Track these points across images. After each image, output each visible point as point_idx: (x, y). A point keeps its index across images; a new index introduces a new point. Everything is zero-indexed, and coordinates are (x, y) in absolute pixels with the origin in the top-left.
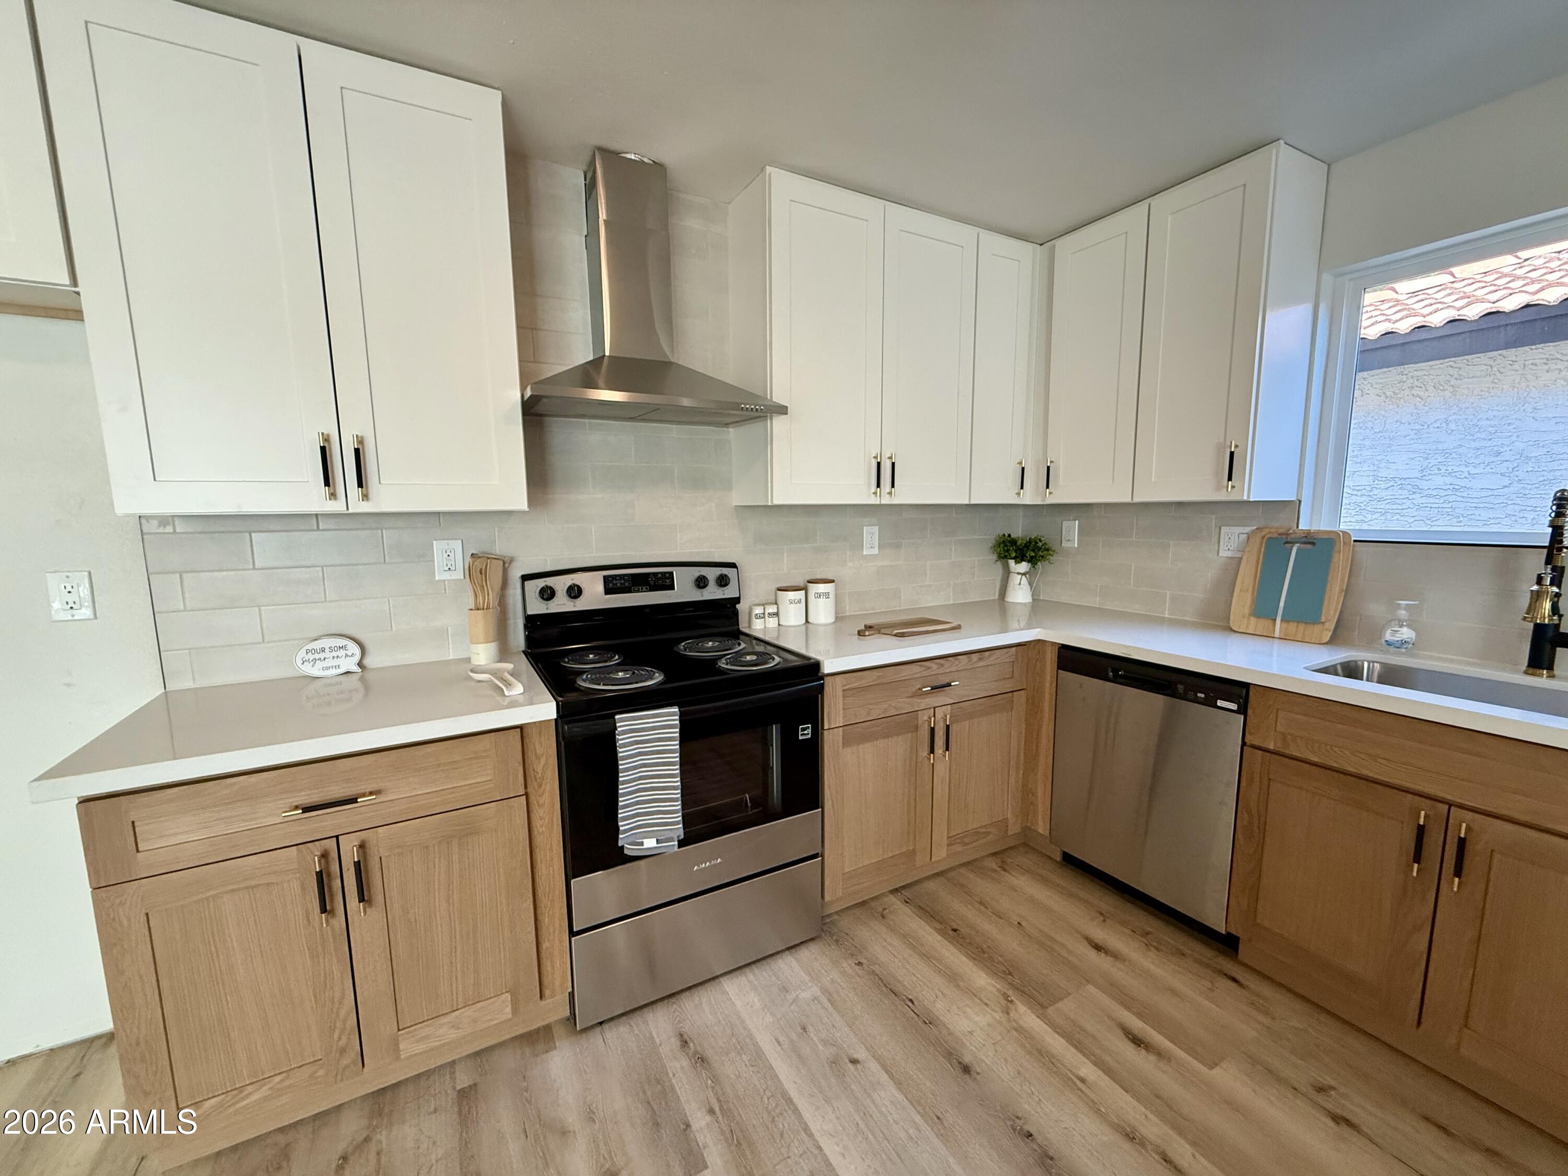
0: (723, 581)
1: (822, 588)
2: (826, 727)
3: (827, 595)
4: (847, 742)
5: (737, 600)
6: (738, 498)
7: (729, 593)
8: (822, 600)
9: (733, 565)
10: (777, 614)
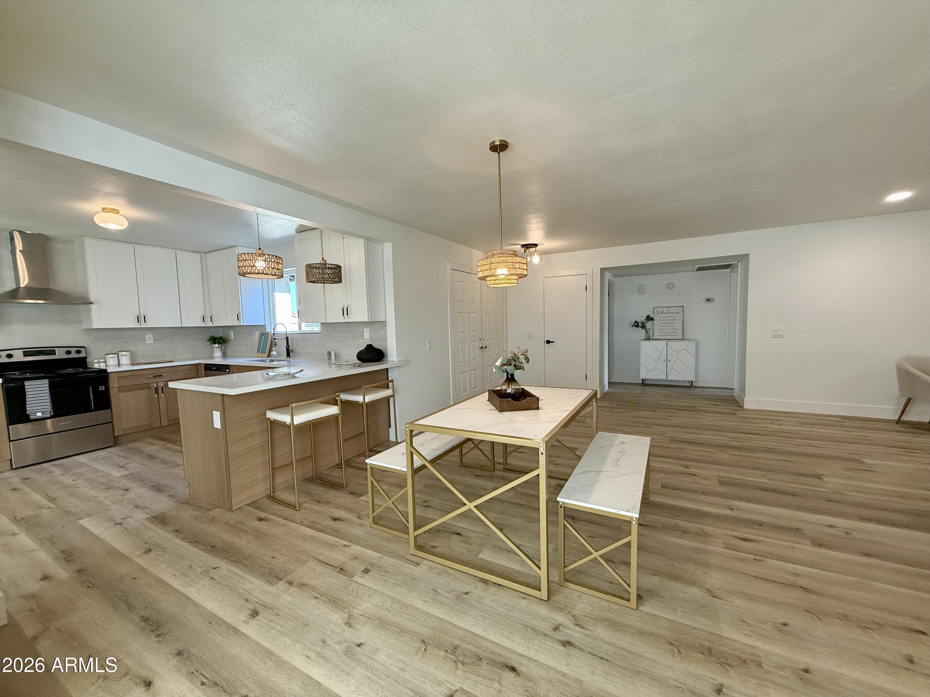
0: (78, 352)
1: (123, 353)
2: (111, 387)
3: (126, 355)
4: (120, 391)
5: (86, 358)
6: (85, 327)
7: (82, 355)
8: (124, 357)
9: (84, 347)
10: (105, 362)
